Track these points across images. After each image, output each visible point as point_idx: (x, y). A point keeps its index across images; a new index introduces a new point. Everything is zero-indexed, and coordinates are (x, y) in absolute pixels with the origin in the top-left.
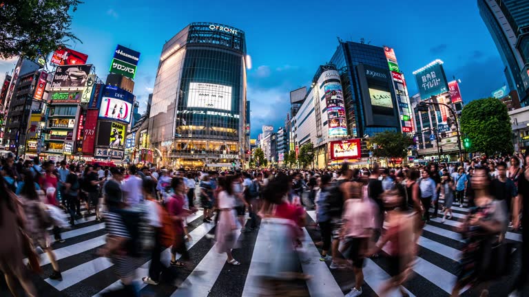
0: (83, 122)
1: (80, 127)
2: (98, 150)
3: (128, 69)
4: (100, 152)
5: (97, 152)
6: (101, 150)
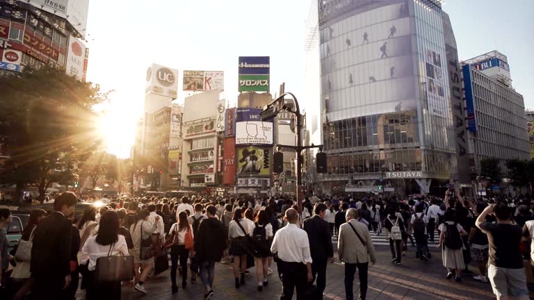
0: (222, 152)
1: (220, 158)
2: (239, 179)
3: (259, 82)
4: (241, 181)
5: (239, 182)
6: (242, 179)
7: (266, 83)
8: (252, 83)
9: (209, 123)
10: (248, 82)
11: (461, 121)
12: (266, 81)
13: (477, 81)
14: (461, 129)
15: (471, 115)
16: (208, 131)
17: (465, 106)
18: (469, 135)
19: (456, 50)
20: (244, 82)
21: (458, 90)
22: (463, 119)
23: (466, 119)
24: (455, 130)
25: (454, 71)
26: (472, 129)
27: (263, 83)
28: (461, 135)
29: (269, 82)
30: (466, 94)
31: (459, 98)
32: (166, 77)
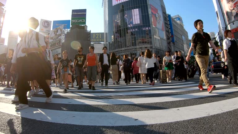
7: (84, 21)
8: (78, 21)
9: (58, 41)
10: (76, 21)
11: (169, 37)
12: (84, 20)
13: (173, 23)
14: (169, 41)
15: (172, 35)
16: (58, 45)
17: (170, 32)
18: (172, 44)
19: (165, 8)
20: (74, 21)
21: (167, 24)
22: (170, 37)
23: (171, 37)
24: (167, 41)
25: (165, 16)
26: (173, 41)
27: (82, 21)
28: (169, 43)
29: (85, 20)
30: (170, 27)
31: (168, 28)
32: (46, 24)
